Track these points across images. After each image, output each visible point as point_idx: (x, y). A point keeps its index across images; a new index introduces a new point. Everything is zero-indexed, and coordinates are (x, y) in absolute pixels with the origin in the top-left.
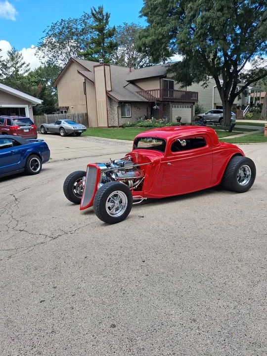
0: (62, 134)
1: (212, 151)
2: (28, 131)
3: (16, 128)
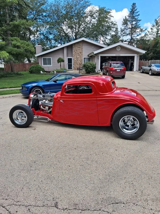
0: (150, 74)
1: (97, 98)
2: (119, 70)
3: (112, 68)
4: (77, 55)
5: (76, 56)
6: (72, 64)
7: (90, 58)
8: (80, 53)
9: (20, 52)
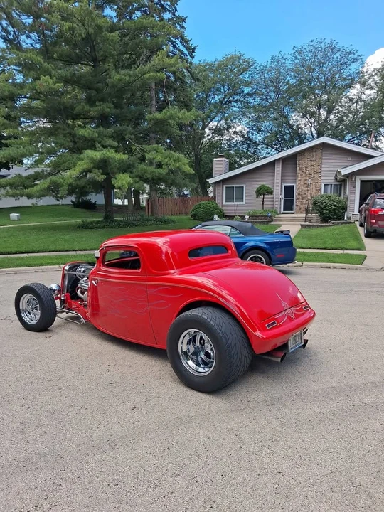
1: (147, 280)
3: (376, 212)
4: (306, 178)
5: (303, 180)
6: (295, 198)
7: (341, 185)
8: (316, 172)
9: (161, 174)
